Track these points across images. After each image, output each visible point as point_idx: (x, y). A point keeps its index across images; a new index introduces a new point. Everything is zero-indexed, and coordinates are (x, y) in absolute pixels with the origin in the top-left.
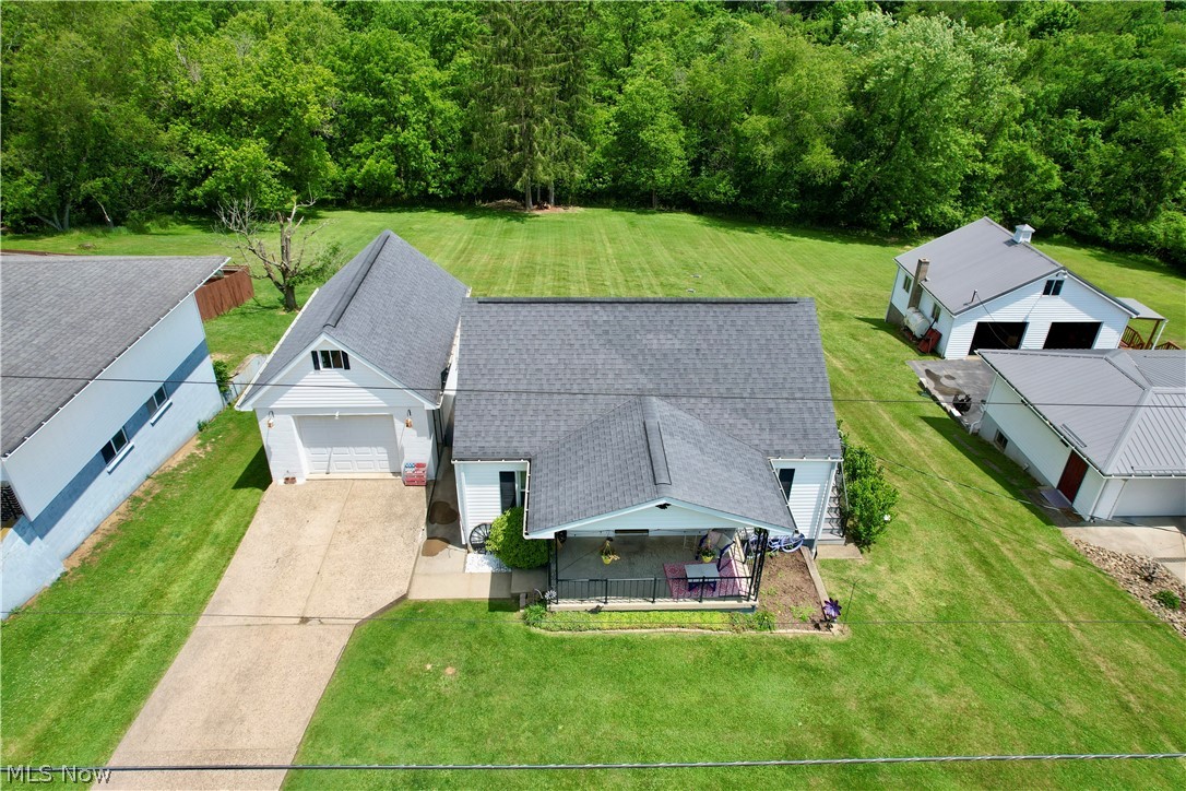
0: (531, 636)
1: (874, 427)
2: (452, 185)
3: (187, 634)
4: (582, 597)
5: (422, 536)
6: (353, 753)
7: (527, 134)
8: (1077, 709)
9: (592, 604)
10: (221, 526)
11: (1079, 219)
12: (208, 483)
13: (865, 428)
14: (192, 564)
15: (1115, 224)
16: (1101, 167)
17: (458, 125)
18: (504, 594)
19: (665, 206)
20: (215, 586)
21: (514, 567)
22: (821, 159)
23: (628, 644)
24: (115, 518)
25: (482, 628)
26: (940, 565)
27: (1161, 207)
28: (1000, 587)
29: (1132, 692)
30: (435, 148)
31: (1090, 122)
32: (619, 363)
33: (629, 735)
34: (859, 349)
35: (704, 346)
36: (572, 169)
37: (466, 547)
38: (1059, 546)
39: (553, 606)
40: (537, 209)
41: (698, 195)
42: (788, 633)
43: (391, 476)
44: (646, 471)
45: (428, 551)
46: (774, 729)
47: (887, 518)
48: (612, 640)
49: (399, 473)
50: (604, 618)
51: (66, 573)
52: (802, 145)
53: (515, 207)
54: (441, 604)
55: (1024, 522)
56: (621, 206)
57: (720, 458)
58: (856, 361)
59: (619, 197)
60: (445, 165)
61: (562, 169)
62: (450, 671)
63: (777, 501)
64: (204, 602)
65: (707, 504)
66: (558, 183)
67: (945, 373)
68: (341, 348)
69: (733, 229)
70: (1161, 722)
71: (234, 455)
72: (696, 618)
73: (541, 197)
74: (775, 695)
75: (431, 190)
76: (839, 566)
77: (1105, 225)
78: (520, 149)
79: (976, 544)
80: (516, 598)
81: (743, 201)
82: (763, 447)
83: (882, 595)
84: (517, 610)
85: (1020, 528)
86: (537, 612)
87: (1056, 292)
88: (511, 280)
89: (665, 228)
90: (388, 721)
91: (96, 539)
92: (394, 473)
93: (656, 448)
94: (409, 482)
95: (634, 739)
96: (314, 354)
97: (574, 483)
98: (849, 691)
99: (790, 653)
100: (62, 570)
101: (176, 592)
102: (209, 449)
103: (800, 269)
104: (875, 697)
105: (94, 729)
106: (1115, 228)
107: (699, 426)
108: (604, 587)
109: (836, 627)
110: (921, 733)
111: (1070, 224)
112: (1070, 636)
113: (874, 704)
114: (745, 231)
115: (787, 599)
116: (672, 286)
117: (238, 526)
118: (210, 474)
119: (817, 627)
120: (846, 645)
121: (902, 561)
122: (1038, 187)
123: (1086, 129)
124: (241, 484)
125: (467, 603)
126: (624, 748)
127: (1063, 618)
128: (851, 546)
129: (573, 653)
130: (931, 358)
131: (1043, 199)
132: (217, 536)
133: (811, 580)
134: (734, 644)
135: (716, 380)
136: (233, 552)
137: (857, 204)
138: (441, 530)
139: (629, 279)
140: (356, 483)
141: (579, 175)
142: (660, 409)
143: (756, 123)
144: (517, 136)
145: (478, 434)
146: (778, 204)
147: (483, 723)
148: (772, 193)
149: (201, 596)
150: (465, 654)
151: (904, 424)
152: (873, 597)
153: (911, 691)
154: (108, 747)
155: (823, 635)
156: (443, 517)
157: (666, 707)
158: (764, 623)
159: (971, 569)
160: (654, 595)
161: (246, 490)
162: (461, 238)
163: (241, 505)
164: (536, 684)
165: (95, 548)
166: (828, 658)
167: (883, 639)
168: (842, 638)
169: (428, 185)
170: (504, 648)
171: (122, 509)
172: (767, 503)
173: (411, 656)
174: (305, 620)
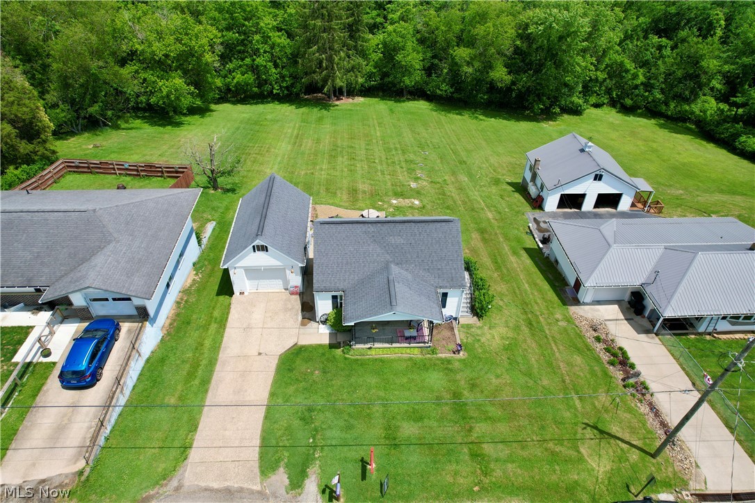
0: (346, 358)
1: (499, 255)
2: (287, 88)
3: (217, 360)
4: (365, 343)
5: (300, 317)
6: (287, 401)
7: (330, 59)
8: (545, 382)
9: (368, 346)
10: (216, 314)
11: (653, 101)
12: (205, 293)
13: (495, 256)
14: (210, 331)
15: (672, 105)
16: (664, 73)
17: (289, 51)
18: (334, 342)
19: (411, 95)
20: (222, 341)
21: (338, 331)
22: (500, 74)
23: (382, 361)
24: (173, 312)
25: (327, 355)
26: (511, 325)
27: (701, 93)
28: (533, 335)
29: (568, 375)
30: (276, 66)
31: (664, 41)
32: (379, 250)
33: (382, 394)
34: (503, 206)
35: (413, 242)
36: (356, 77)
37: (318, 322)
38: (565, 315)
39: (354, 347)
40: (337, 100)
41: (430, 90)
42: (443, 356)
43: (284, 291)
44: (388, 299)
45: (303, 324)
46: (433, 391)
47: (490, 307)
48: (376, 359)
49: (287, 289)
50: (373, 352)
51: (163, 336)
52: (489, 66)
53: (324, 99)
54: (311, 346)
55: (554, 304)
56: (385, 96)
57: (417, 291)
58: (500, 213)
59: (384, 91)
60: (283, 77)
61: (351, 76)
62: (317, 372)
63: (438, 309)
64: (219, 347)
65: (410, 312)
66: (349, 85)
67: (543, 220)
68: (265, 244)
69: (450, 112)
70: (573, 386)
71: (212, 278)
72: (408, 351)
73: (338, 93)
74: (435, 379)
75: (275, 91)
76: (469, 327)
77: (666, 104)
78: (327, 69)
79: (530, 316)
80: (340, 343)
81: (455, 95)
82: (435, 285)
83: (483, 340)
84: (340, 348)
85: (551, 307)
86: (348, 349)
87: (600, 179)
88: (325, 161)
89: (411, 113)
90: (297, 390)
91: (169, 321)
92: (285, 289)
93: (392, 289)
94: (292, 293)
95: (383, 395)
96: (254, 247)
97: (361, 303)
98: (462, 378)
99: (442, 363)
100: (162, 335)
101: (207, 343)
102: (200, 276)
103: (484, 143)
104: (471, 380)
105: (196, 394)
106: (672, 107)
107: (410, 277)
108: (373, 340)
109: (461, 353)
110: (486, 392)
111: (647, 103)
112: (554, 354)
113: (471, 382)
114: (457, 114)
115: (444, 342)
116: (411, 161)
117: (224, 314)
118: (204, 289)
119: (454, 353)
120: (464, 360)
121: (495, 324)
122: (630, 82)
123: (661, 45)
124: (219, 293)
125: (320, 346)
126: (379, 398)
127: (554, 348)
128: (475, 317)
129: (362, 365)
130: (538, 211)
131: (633, 89)
132: (216, 319)
133: (454, 334)
134: (422, 360)
135: (418, 257)
136: (225, 325)
137: (522, 96)
138: (307, 315)
139: (388, 157)
140: (270, 294)
141: (361, 80)
142: (395, 270)
143: (462, 53)
144: (324, 61)
145: (323, 281)
146: (476, 96)
147: (330, 390)
148: (472, 90)
149: (217, 345)
150: (322, 366)
151: (515, 253)
152: (479, 340)
153: (485, 377)
154: (203, 399)
155: (456, 356)
156: (308, 309)
157: (395, 384)
158: (433, 352)
159: (524, 328)
160: (392, 342)
161: (222, 297)
162: (295, 126)
163: (222, 304)
164: (349, 376)
165: (170, 325)
166: (457, 365)
167: (479, 358)
168: (463, 358)
169: (273, 88)
170: (336, 363)
171: (174, 307)
172: (433, 310)
173: (301, 366)
174: (260, 354)
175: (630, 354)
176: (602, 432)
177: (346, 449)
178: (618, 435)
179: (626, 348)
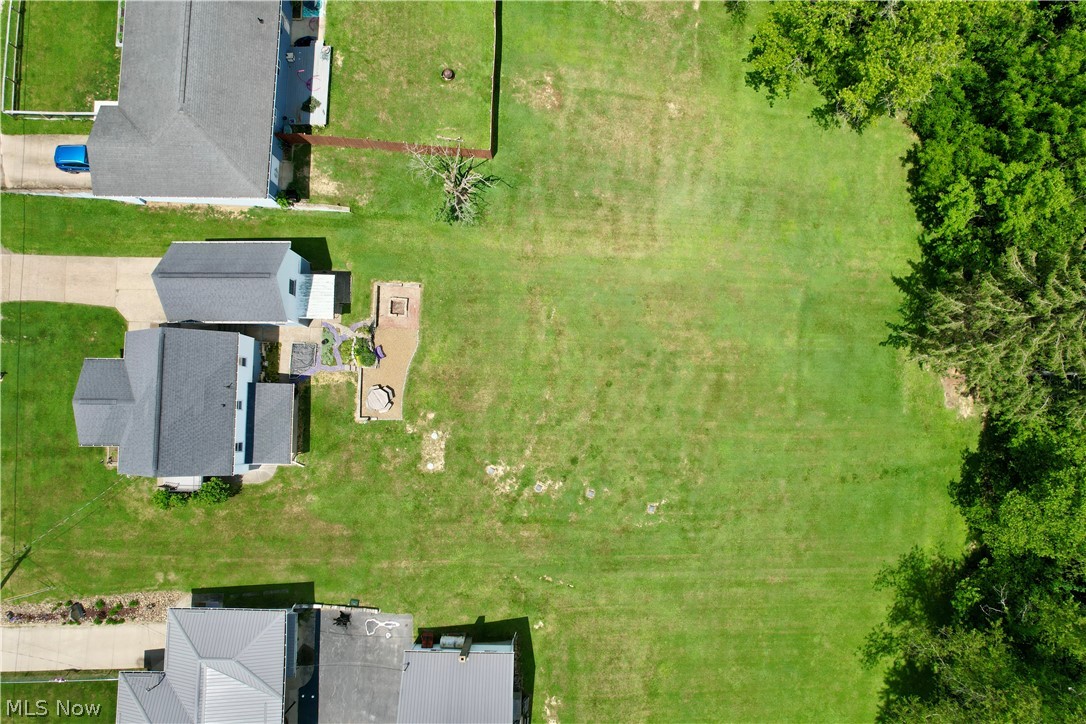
62: (93, 339)
173: (101, 326)
174: (118, 291)
175: (112, 627)
176: (20, 560)
177: (16, 361)
178: (16, 573)
179: (119, 628)
